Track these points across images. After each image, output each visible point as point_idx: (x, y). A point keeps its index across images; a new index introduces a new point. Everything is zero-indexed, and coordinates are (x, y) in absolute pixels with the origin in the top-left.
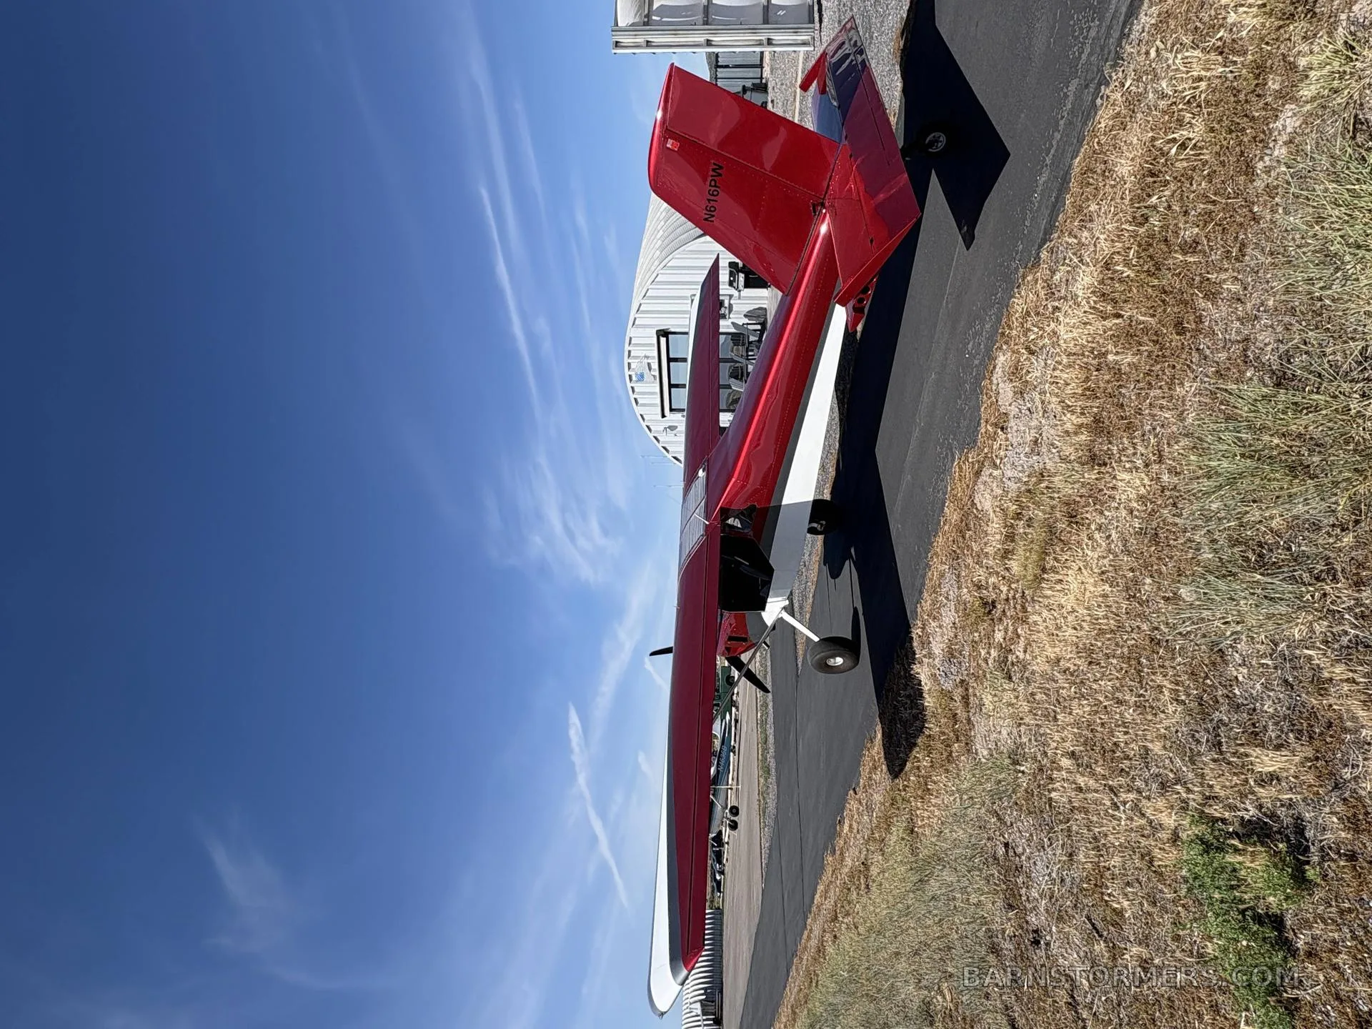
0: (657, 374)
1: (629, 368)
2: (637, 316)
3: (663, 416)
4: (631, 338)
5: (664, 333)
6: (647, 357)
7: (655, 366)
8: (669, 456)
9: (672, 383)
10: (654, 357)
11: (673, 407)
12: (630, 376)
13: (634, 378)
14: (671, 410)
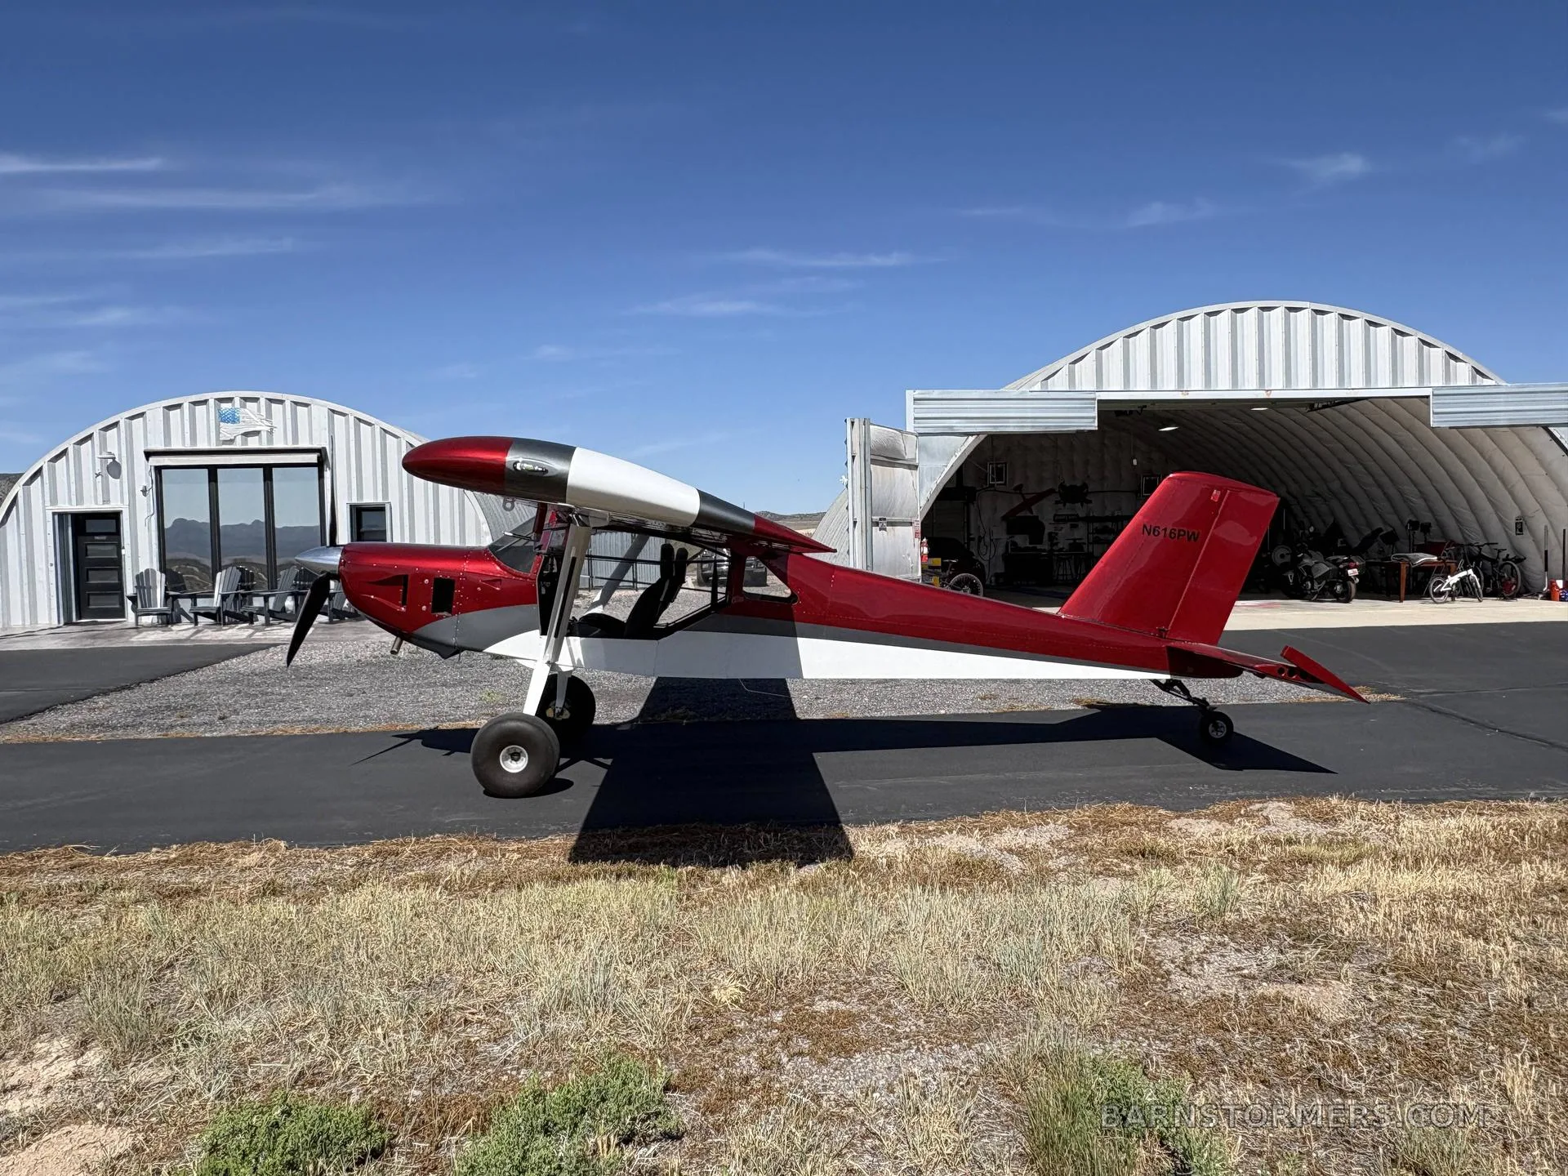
0: (238, 445)
1: (246, 399)
2: (351, 419)
3: (148, 454)
4: (306, 405)
5: (322, 461)
6: (271, 433)
7: (253, 443)
8: (44, 462)
9: (219, 471)
10: (270, 441)
11: (164, 472)
12: (230, 400)
13: (225, 406)
14: (159, 470)
